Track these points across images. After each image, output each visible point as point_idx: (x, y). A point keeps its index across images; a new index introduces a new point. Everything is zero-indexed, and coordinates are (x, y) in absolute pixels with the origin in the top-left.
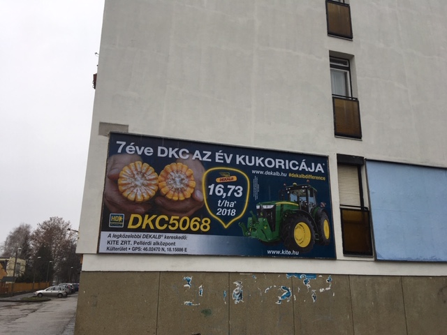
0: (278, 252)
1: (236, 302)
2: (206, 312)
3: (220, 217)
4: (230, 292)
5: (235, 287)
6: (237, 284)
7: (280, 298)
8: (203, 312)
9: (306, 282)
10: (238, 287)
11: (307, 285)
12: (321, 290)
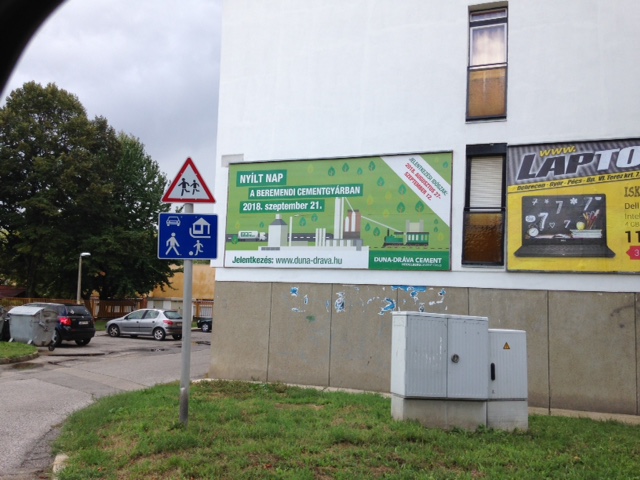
1: (338, 311)
2: (310, 318)
4: (332, 302)
5: (337, 297)
6: (339, 294)
7: (383, 309)
8: (307, 317)
9: (413, 294)
10: (340, 297)
11: (415, 298)
12: (431, 303)
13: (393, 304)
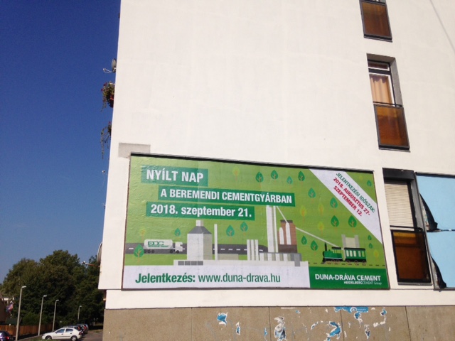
4: (271, 329)
5: (276, 323)
7: (329, 335)
9: (357, 315)
10: (280, 324)
11: (359, 319)
13: (338, 329)
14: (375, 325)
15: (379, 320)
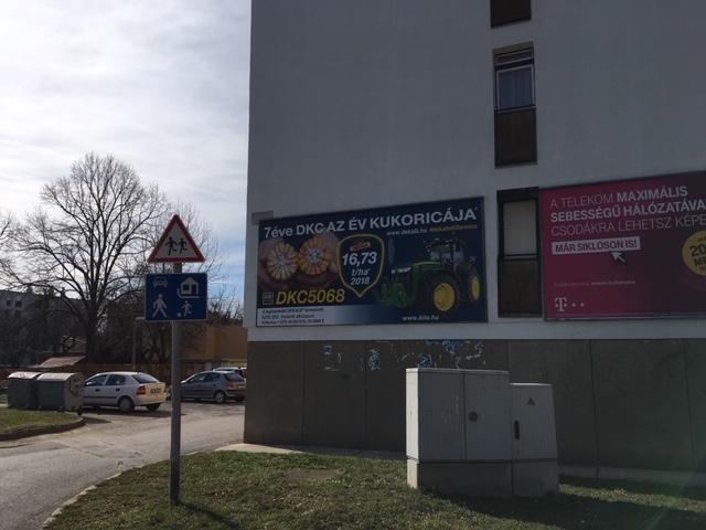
0: (415, 318)
1: (373, 368)
2: (345, 377)
3: (355, 286)
4: (366, 360)
5: (371, 354)
6: (373, 351)
7: (419, 365)
8: (342, 377)
10: (374, 354)
13: (429, 360)
14: (468, 358)
15: (474, 352)
